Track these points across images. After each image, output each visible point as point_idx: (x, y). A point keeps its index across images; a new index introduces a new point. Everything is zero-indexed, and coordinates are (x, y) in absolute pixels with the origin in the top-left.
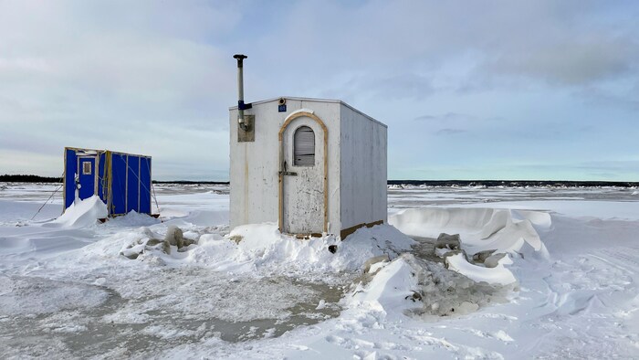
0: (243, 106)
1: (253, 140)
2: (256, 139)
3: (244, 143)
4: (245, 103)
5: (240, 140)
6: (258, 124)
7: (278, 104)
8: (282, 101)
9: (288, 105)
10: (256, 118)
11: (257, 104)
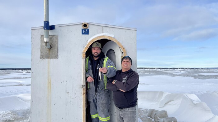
0: (49, 27)
1: (56, 57)
2: (59, 56)
3: (47, 60)
4: (50, 25)
5: (42, 57)
6: (62, 43)
7: (82, 27)
8: (85, 25)
9: (91, 29)
10: (59, 39)
11: (60, 26)
